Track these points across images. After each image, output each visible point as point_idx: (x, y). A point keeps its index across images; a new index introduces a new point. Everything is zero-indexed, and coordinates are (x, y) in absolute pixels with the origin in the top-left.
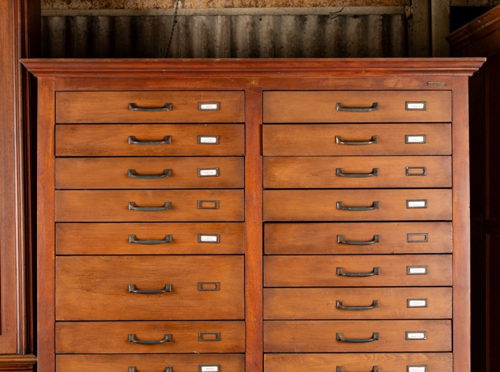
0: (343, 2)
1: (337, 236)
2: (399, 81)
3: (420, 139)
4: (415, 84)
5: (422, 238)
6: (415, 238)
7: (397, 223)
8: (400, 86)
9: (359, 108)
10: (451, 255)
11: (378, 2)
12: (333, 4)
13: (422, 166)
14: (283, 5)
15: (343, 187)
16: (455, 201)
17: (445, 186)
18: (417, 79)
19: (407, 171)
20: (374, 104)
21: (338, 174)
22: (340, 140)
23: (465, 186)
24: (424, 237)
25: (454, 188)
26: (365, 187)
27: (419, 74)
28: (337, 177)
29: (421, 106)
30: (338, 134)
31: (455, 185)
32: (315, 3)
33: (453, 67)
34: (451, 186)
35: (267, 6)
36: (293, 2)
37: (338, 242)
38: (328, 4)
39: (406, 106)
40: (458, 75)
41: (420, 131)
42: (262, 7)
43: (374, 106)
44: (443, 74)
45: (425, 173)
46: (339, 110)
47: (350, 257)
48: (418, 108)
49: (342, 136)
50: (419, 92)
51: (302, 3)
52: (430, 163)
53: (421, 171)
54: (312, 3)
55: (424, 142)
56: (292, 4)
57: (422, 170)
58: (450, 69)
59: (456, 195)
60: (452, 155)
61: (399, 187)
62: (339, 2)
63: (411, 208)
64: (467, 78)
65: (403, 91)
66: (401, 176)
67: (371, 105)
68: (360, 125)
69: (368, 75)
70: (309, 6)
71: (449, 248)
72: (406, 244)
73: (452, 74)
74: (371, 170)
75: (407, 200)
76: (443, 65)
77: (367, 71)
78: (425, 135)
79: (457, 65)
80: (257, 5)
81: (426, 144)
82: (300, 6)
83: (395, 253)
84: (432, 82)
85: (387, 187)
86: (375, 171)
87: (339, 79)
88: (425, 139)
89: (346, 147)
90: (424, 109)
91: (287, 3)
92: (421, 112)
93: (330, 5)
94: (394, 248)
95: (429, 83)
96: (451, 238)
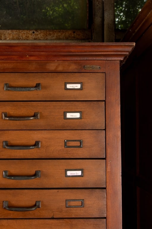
0: (52, 37)
1: (3, 202)
2: (59, 64)
3: (77, 115)
4: (73, 67)
5: (79, 203)
6: (73, 203)
7: (57, 190)
8: (60, 69)
9: (22, 87)
10: (105, 220)
11: (73, 37)
12: (46, 38)
13: (79, 139)
14: (16, 38)
15: (9, 158)
16: (108, 170)
17: (99, 157)
18: (76, 62)
19: (65, 143)
20: (37, 84)
21: (4, 147)
22: (6, 116)
23: (117, 157)
24: (81, 202)
25: (107, 158)
26: (29, 158)
27: (76, 58)
28: (4, 149)
29: (78, 86)
30: (5, 111)
31: (108, 156)
32: (36, 37)
33: (106, 52)
34: (105, 157)
35: (7, 39)
36: (22, 37)
37: (4, 207)
38: (43, 38)
39: (65, 86)
40: (110, 59)
41: (77, 108)
42: (4, 39)
43: (37, 86)
44: (98, 58)
45: (82, 145)
46: (6, 90)
47: (14, 221)
48: (76, 88)
49: (7, 112)
50: (76, 74)
51: (28, 38)
52: (87, 137)
53: (78, 144)
54: (33, 37)
55: (80, 118)
56: (22, 38)
57: (79, 142)
58: (103, 53)
59: (109, 165)
60: (105, 130)
61: (58, 157)
62: (50, 37)
63: (69, 176)
64: (118, 62)
65: (63, 74)
66: (61, 148)
67: (35, 85)
68: (24, 102)
69: (32, 58)
70: (32, 39)
71: (103, 213)
72: (65, 209)
73: (105, 59)
74: (34, 143)
75: (66, 170)
76: (96, 50)
77: (31, 56)
78: (81, 112)
79: (110, 49)
80: (1, 38)
81: (83, 120)
82: (27, 39)
83: (55, 217)
84: (88, 66)
85: (48, 157)
86: (37, 144)
87: (8, 63)
88: (81, 115)
89: (11, 122)
90: (81, 89)
91: (19, 38)
92: (79, 91)
93: (44, 38)
94: (54, 213)
95: (86, 66)
96: (105, 204)
